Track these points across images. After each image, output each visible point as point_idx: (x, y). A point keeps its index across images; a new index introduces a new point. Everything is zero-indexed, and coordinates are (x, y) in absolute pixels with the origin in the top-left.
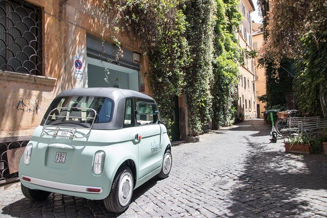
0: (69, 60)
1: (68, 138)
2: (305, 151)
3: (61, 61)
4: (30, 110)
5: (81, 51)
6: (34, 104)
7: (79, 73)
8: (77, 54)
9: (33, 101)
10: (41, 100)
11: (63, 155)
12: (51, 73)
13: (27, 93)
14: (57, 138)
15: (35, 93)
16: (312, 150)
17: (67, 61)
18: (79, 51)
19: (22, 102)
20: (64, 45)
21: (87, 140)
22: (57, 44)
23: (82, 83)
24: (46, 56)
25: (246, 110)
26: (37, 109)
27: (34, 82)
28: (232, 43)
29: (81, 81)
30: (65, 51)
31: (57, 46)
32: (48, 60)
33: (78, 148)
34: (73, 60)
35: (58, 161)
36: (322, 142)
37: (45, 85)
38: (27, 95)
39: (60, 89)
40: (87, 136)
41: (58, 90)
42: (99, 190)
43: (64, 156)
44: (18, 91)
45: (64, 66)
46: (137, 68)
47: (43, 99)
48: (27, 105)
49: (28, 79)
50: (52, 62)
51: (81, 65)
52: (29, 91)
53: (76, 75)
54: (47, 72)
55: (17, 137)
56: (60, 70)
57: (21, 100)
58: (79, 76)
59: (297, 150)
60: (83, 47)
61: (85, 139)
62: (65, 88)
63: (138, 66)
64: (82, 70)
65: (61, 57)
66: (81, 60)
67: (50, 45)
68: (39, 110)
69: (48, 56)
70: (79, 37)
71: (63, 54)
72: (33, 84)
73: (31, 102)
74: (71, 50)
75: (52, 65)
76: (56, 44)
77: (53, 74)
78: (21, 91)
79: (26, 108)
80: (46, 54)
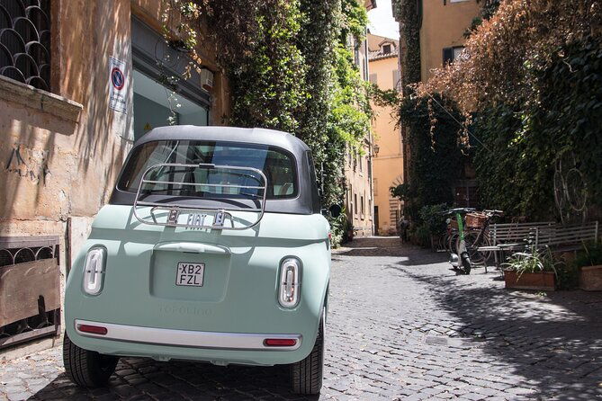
0: (101, 67)
1: (209, 231)
2: (545, 285)
3: (89, 65)
4: (32, 173)
5: (123, 48)
6: (40, 161)
7: (120, 98)
8: (116, 56)
9: (38, 153)
10: (53, 153)
11: (195, 270)
12: (70, 90)
13: (28, 133)
14: (178, 230)
15: (42, 134)
16: (558, 284)
17: (98, 67)
18: (118, 49)
19: (18, 152)
20: (93, 28)
21: (257, 234)
22: (81, 24)
23: (124, 123)
24: (61, 50)
25: (357, 216)
26: (45, 174)
27: (40, 108)
28: (349, 70)
29: (122, 117)
30: (96, 42)
31: (81, 28)
32: (66, 59)
33: (236, 250)
34: (108, 67)
35: (184, 283)
36: (580, 265)
37: (60, 119)
38: (27, 137)
39: (86, 133)
40: (256, 226)
41: (83, 134)
42: (291, 342)
43: (201, 271)
44: (11, 126)
45: (92, 79)
46: (207, 102)
47: (56, 150)
48: (27, 162)
49: (30, 98)
50: (72, 66)
51: (122, 81)
52: (30, 127)
53: (113, 102)
54: (64, 87)
55: (7, 238)
56: (86, 86)
57: (16, 149)
58: (119, 106)
59: (528, 284)
60: (125, 38)
61: (251, 233)
62: (94, 131)
63: (207, 98)
64: (124, 92)
65: (87, 56)
66: (122, 68)
67: (69, 25)
68: (48, 177)
69: (65, 48)
70: (119, 15)
71: (92, 49)
72: (38, 111)
73: (35, 155)
74: (104, 43)
75: (71, 71)
76: (79, 25)
77: (74, 93)
78: (16, 126)
79: (25, 170)
80: (62, 43)
